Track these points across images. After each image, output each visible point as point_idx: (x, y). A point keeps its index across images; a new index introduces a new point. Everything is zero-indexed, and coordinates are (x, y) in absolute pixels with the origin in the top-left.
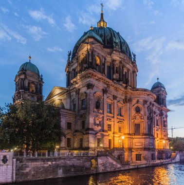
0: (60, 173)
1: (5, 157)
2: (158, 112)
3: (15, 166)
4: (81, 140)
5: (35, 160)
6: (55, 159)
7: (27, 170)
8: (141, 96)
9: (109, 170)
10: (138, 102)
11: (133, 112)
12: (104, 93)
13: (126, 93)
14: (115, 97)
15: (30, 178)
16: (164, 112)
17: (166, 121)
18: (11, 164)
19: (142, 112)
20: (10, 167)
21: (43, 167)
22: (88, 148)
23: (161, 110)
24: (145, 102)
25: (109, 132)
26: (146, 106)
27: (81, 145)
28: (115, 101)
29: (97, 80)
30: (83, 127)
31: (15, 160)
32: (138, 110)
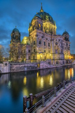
0: (26, 69)
1: (6, 63)
2: (65, 44)
4: (34, 56)
5: (17, 64)
6: (24, 64)
7: (14, 68)
8: (58, 38)
9: (45, 68)
10: (56, 40)
11: (55, 45)
12: (42, 38)
13: (51, 37)
14: (47, 39)
15: (15, 71)
17: (69, 48)
18: (8, 66)
19: (58, 45)
20: (8, 67)
21: (20, 67)
22: (36, 60)
23: (67, 43)
24: (59, 40)
25: (45, 53)
26: (60, 42)
27: (34, 58)
28: (47, 41)
29: (39, 33)
30: (35, 51)
31: (9, 64)
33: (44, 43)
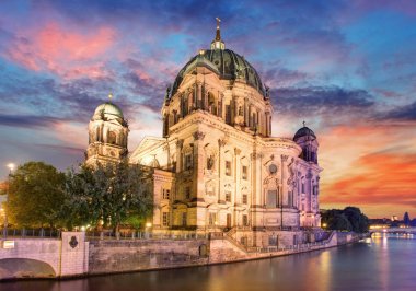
0: (153, 263)
1: (74, 238)
2: (304, 173)
3: (87, 252)
4: (185, 216)
5: (116, 244)
6: (146, 244)
7: (105, 258)
8: (279, 149)
9: (227, 259)
10: (272, 157)
11: (266, 173)
12: (220, 145)
13: (255, 145)
14: (237, 151)
15: (108, 269)
16: (313, 172)
17: (317, 186)
18: (82, 248)
19: (279, 174)
20: (81, 253)
21: (128, 254)
22: (194, 228)
23: (310, 170)
24: (284, 158)
25: (228, 204)
26: (286, 164)
27: (185, 222)
28: (238, 157)
29: (209, 126)
30: (188, 195)
31: (87, 243)
32: (273, 170)
33: (228, 165)
